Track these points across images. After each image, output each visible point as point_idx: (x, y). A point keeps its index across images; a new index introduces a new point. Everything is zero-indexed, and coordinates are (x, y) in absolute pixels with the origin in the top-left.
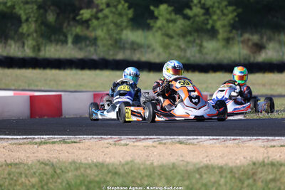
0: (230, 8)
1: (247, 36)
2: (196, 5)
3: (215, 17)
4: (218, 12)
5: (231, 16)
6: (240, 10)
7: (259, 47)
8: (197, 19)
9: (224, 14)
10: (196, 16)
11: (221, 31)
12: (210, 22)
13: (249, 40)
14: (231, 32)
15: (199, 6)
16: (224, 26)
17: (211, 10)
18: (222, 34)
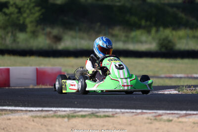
0: (37, 9)
1: (48, 30)
2: (12, 6)
3: (25, 15)
4: (28, 11)
5: (37, 14)
6: (43, 10)
7: (58, 39)
8: (13, 16)
9: (32, 13)
10: (11, 13)
11: (29, 26)
12: (21, 18)
13: (50, 33)
14: (37, 26)
15: (14, 6)
16: (31, 22)
17: (22, 10)
18: (30, 28)
